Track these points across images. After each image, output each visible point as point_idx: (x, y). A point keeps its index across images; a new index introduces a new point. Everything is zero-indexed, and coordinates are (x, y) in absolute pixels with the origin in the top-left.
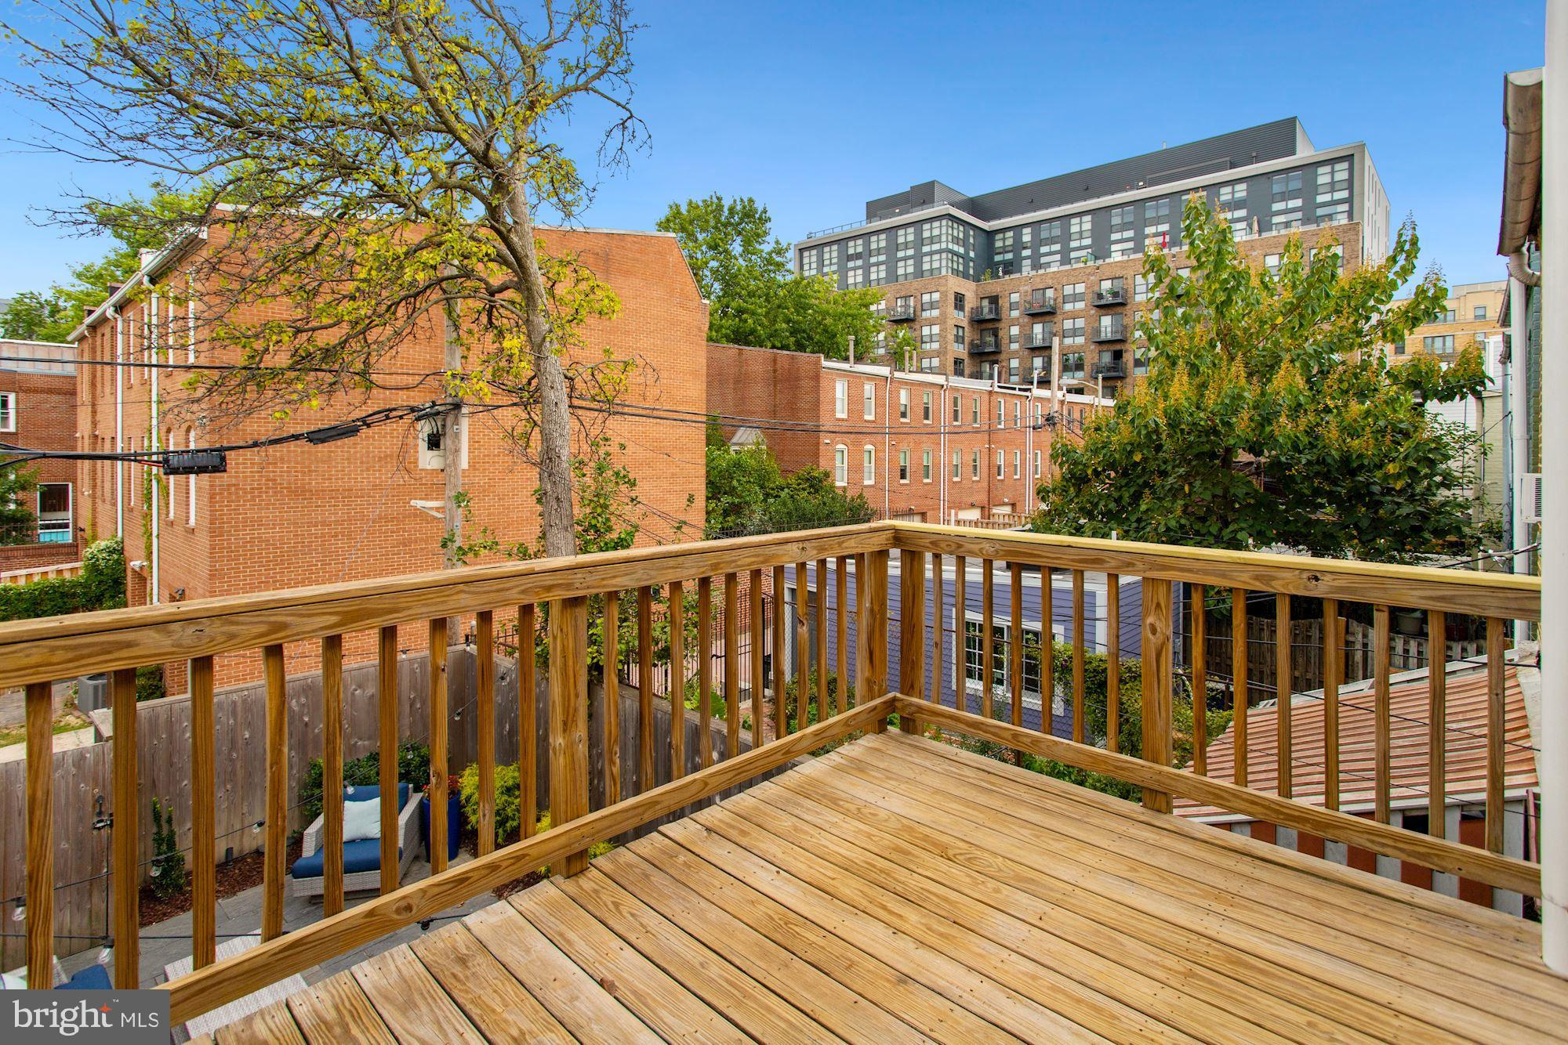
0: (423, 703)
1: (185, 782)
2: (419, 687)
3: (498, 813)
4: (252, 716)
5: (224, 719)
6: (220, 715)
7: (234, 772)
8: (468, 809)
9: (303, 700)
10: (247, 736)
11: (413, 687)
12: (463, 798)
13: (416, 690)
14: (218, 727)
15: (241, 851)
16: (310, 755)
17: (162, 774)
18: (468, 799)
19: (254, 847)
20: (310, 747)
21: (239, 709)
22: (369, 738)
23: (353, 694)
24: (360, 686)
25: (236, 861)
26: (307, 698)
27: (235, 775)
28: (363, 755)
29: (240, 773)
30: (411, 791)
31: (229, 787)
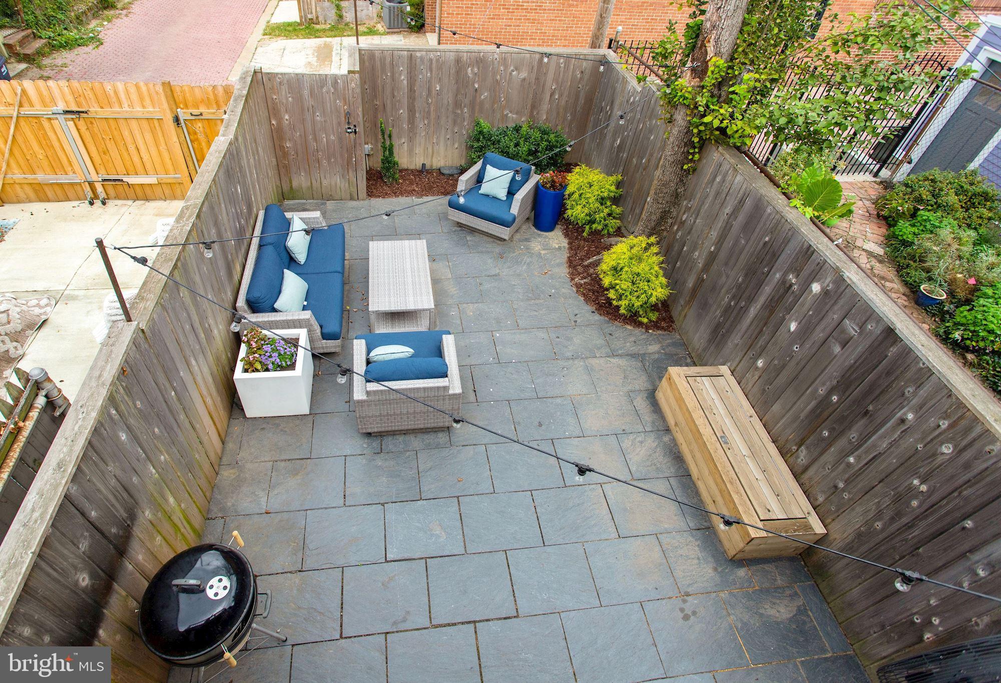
0: (561, 95)
1: (401, 111)
2: (560, 80)
3: (589, 215)
4: (442, 74)
5: (424, 71)
6: (422, 68)
7: (429, 112)
8: (569, 203)
9: (476, 70)
10: (438, 89)
11: (555, 80)
12: (567, 192)
13: (557, 83)
14: (421, 77)
15: (432, 166)
16: (476, 115)
17: (389, 102)
18: (570, 195)
19: (438, 167)
20: (477, 108)
21: (434, 65)
22: (517, 114)
23: (511, 74)
24: (516, 68)
25: (428, 172)
26: (478, 69)
27: (430, 115)
28: (511, 125)
29: (433, 115)
30: (532, 172)
31: (426, 122)
